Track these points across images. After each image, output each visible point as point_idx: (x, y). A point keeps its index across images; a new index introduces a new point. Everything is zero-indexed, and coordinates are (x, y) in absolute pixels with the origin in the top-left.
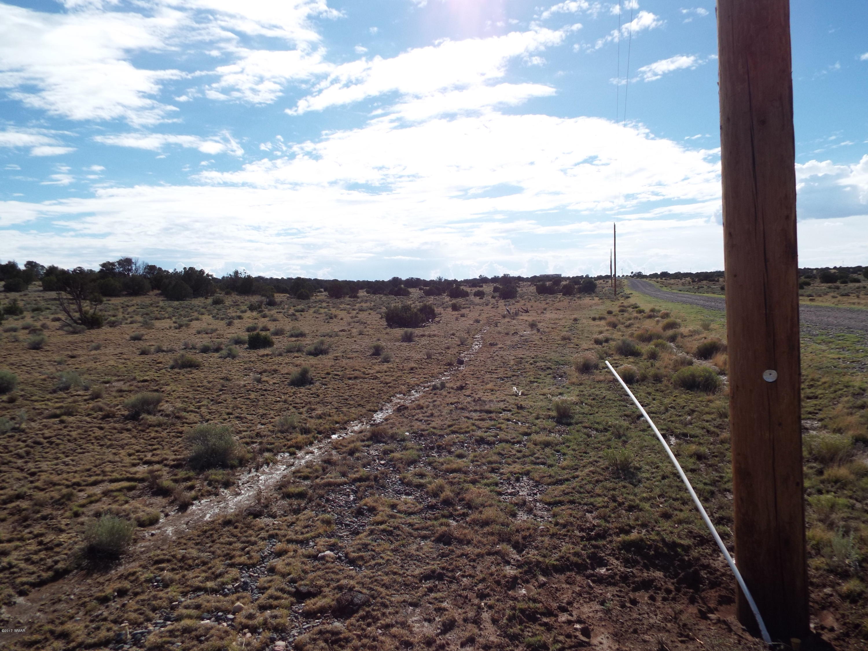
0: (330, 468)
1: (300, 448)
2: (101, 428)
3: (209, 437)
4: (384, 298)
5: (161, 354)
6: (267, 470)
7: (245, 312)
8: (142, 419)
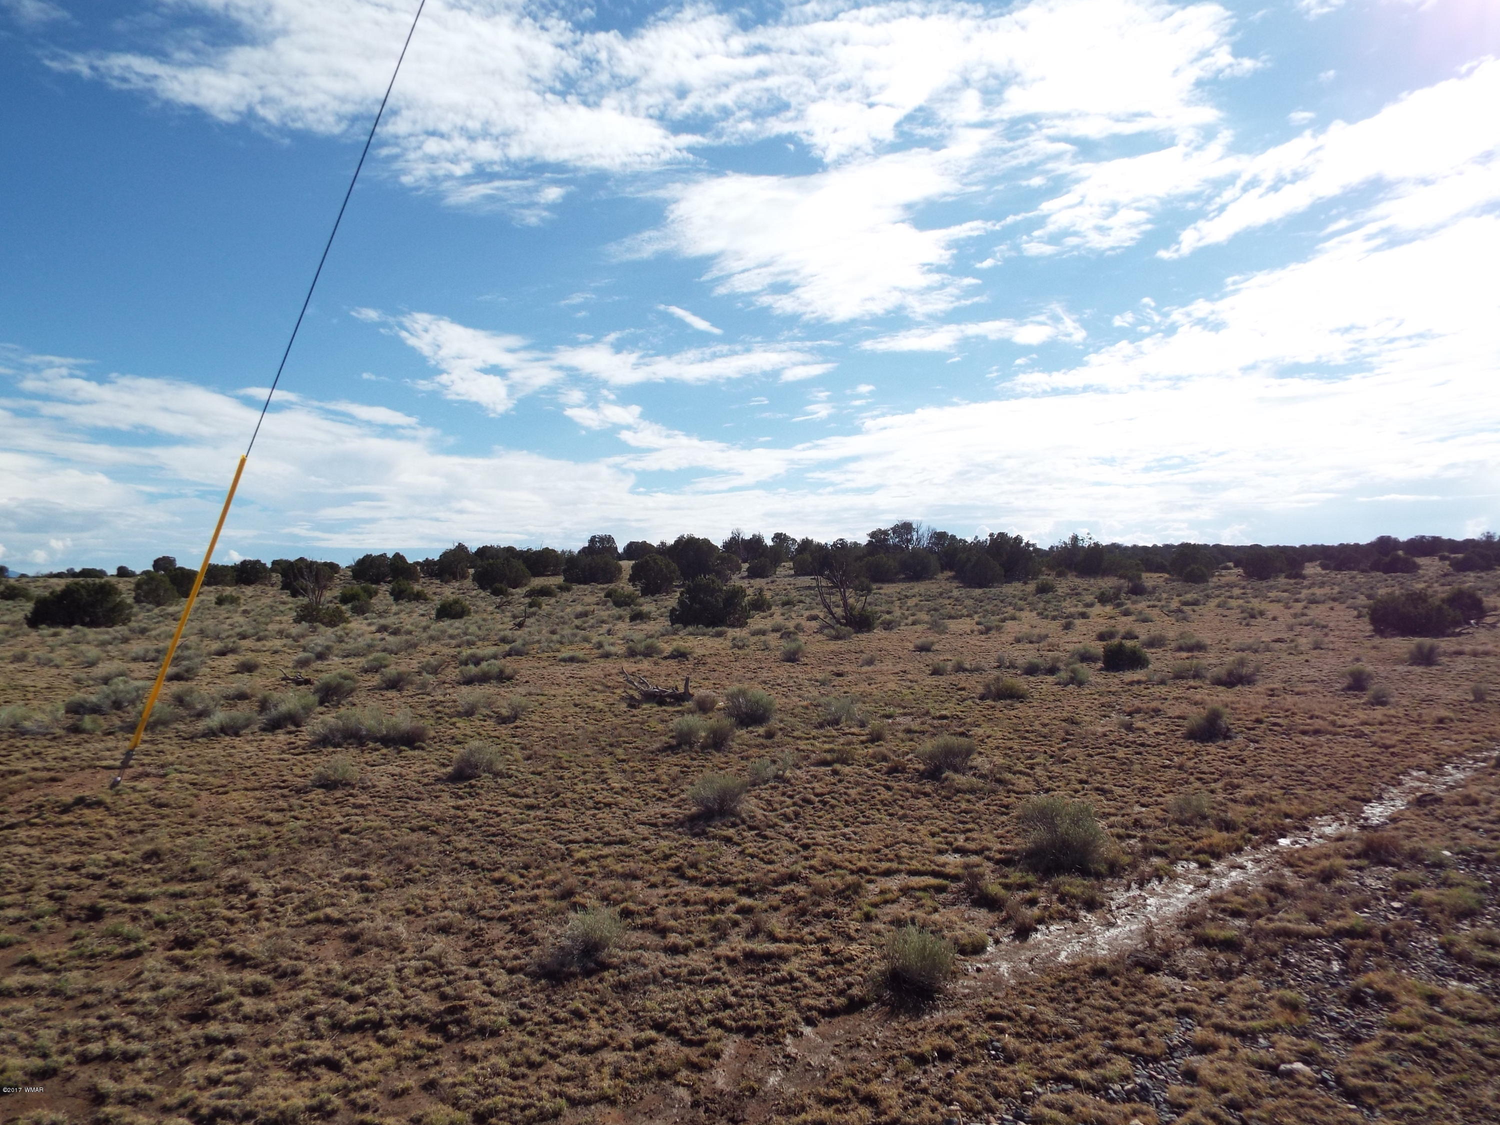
0: (1281, 902)
1: (1218, 857)
2: (889, 788)
3: (1058, 821)
4: (1361, 578)
5: (961, 675)
6: (1159, 889)
7: (1091, 605)
8: (946, 779)
